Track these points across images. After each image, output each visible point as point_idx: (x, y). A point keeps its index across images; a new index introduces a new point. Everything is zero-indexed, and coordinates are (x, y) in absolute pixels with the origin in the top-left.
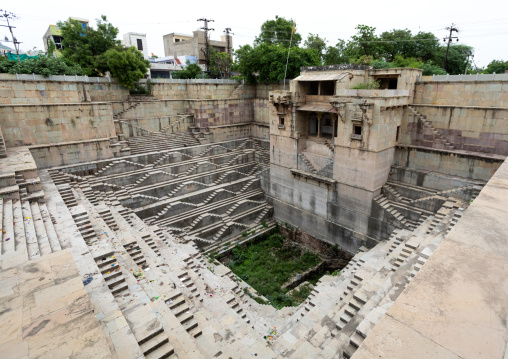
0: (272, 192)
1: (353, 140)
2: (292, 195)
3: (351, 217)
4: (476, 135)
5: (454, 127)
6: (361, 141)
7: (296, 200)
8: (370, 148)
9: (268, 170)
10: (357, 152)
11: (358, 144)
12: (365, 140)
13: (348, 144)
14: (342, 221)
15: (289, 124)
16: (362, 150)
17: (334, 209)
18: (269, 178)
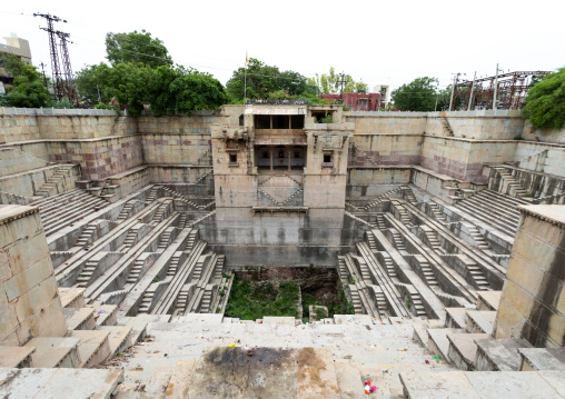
0: (221, 239)
1: (323, 167)
2: (252, 234)
3: (325, 235)
4: (388, 154)
5: (374, 149)
6: (332, 167)
7: (257, 238)
8: (341, 172)
9: (213, 216)
10: (328, 177)
11: (329, 171)
12: (335, 166)
13: (319, 172)
14: (315, 241)
15: (245, 160)
16: (333, 175)
17: (305, 234)
18: (214, 225)
